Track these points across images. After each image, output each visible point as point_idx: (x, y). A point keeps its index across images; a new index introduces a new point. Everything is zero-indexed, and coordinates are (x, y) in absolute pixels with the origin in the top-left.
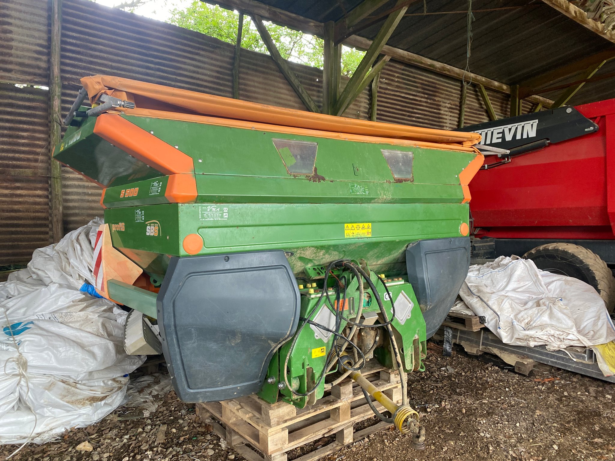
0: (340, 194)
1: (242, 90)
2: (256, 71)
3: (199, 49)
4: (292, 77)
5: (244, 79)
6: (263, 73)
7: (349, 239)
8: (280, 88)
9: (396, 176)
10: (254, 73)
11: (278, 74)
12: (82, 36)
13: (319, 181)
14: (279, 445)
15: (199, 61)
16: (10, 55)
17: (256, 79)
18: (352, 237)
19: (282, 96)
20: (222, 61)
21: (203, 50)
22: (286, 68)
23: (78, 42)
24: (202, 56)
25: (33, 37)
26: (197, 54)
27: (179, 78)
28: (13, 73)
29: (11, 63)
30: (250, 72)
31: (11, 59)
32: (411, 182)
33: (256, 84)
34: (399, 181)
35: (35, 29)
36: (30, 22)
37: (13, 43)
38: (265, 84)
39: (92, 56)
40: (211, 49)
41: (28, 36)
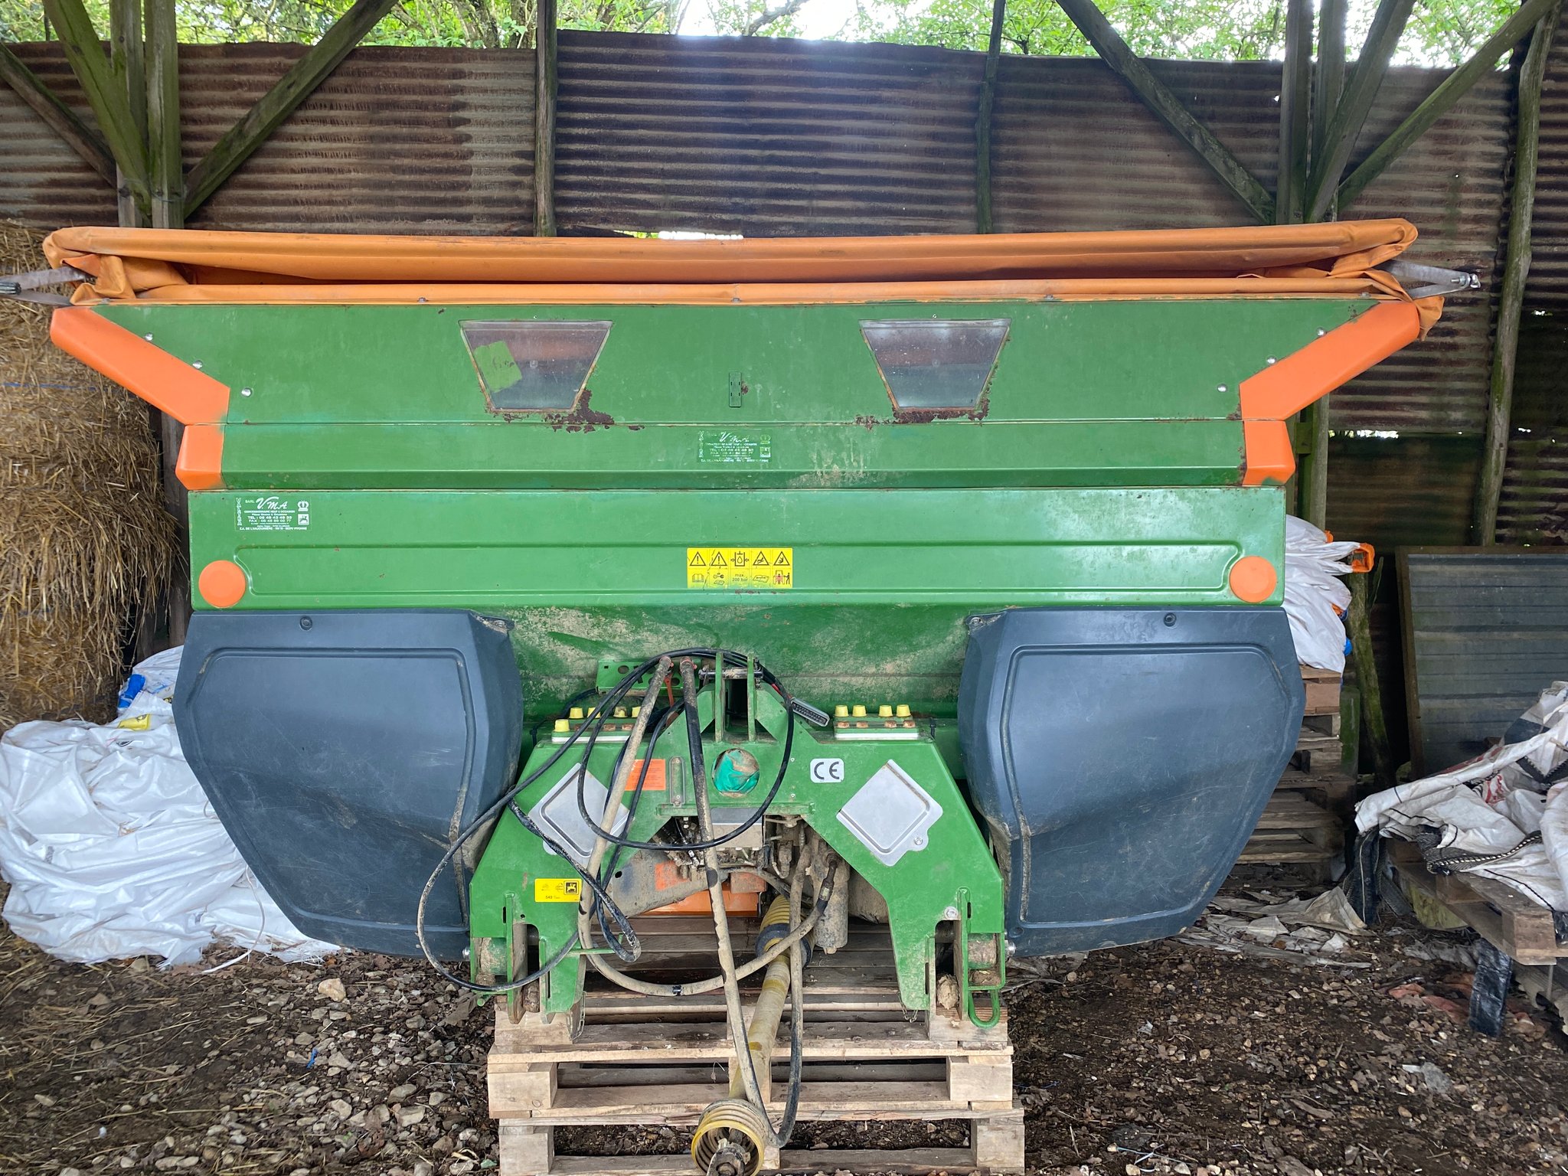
0: (658, 463)
1: (1009, 172)
2: (1054, 111)
3: (878, 85)
4: (1170, 109)
5: (1014, 141)
6: (1079, 112)
7: (704, 591)
8: (1137, 146)
9: (904, 404)
10: (1047, 118)
11: (1129, 107)
12: (602, 116)
13: (589, 429)
14: (522, 1103)
15: (879, 117)
16: (467, 186)
17: (1052, 134)
18: (715, 587)
19: (1144, 168)
20: (945, 105)
21: (890, 85)
22: (1148, 83)
23: (594, 131)
24: (888, 101)
25: (508, 139)
26: (873, 100)
27: (823, 171)
28: (475, 221)
29: (468, 201)
30: (1033, 118)
31: (471, 193)
32: (972, 418)
33: (1054, 149)
34: (921, 417)
35: (512, 123)
36: (503, 108)
37: (474, 161)
38: (1085, 143)
39: (622, 157)
40: (916, 79)
41: (499, 139)
